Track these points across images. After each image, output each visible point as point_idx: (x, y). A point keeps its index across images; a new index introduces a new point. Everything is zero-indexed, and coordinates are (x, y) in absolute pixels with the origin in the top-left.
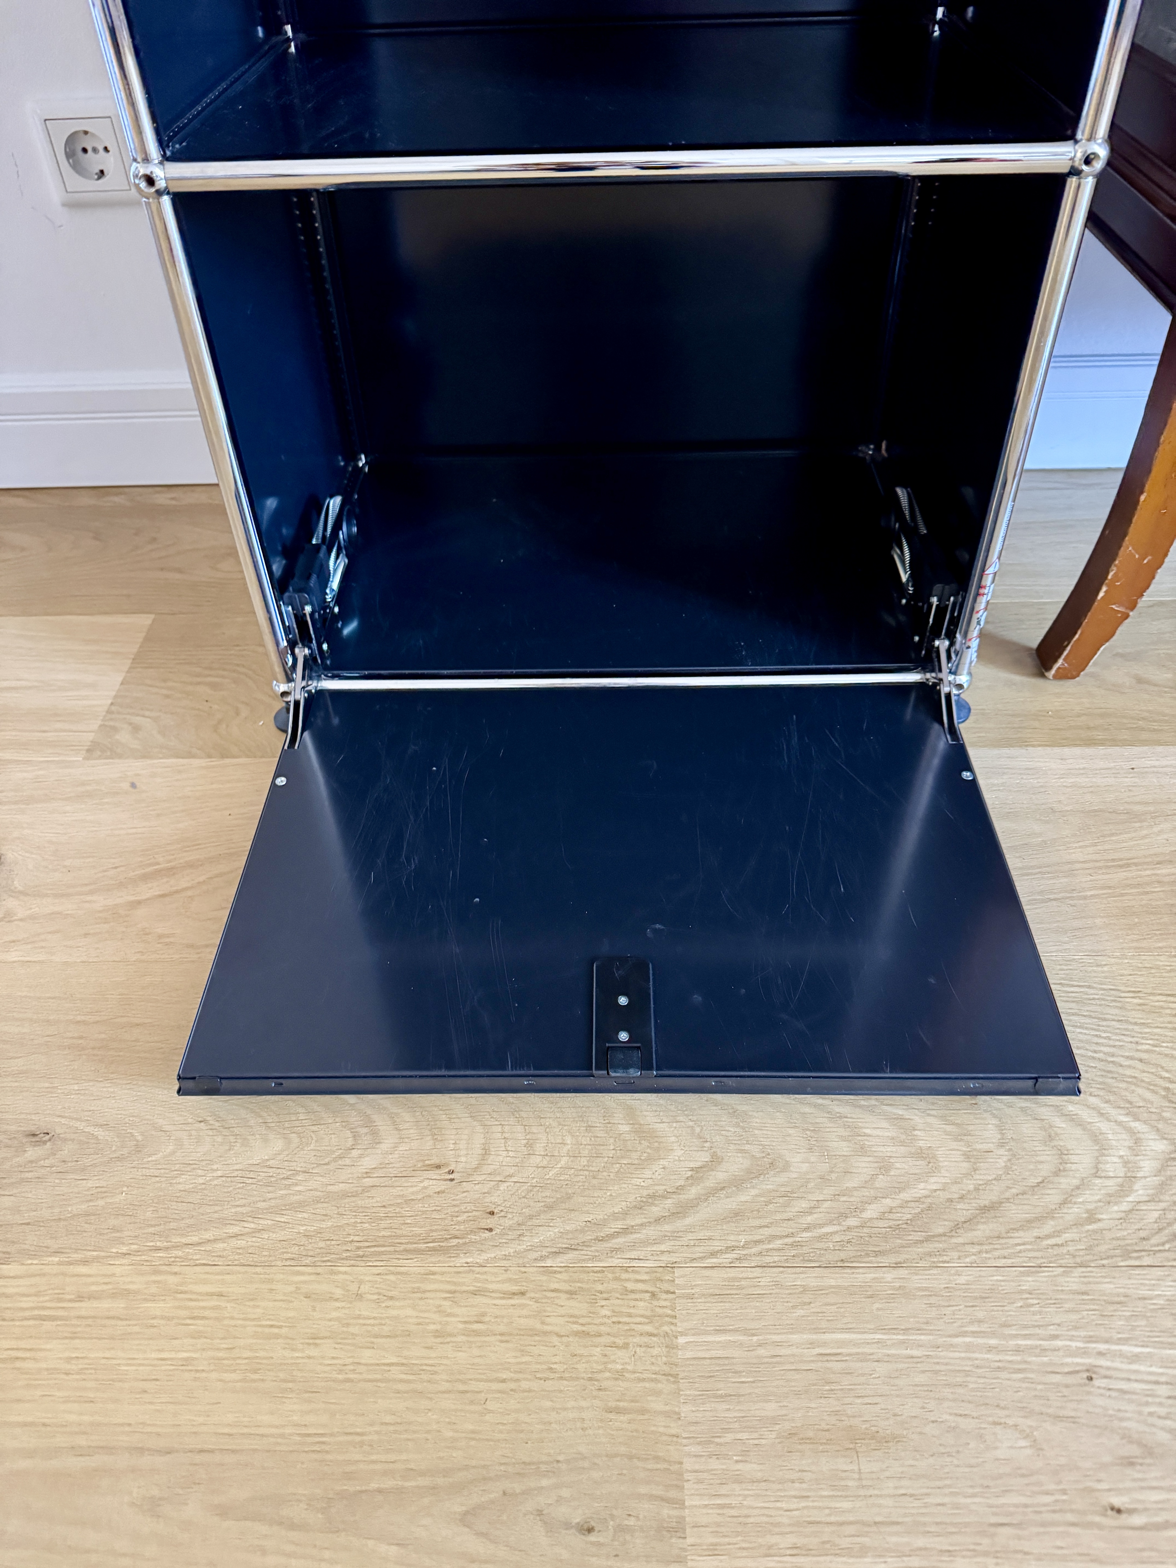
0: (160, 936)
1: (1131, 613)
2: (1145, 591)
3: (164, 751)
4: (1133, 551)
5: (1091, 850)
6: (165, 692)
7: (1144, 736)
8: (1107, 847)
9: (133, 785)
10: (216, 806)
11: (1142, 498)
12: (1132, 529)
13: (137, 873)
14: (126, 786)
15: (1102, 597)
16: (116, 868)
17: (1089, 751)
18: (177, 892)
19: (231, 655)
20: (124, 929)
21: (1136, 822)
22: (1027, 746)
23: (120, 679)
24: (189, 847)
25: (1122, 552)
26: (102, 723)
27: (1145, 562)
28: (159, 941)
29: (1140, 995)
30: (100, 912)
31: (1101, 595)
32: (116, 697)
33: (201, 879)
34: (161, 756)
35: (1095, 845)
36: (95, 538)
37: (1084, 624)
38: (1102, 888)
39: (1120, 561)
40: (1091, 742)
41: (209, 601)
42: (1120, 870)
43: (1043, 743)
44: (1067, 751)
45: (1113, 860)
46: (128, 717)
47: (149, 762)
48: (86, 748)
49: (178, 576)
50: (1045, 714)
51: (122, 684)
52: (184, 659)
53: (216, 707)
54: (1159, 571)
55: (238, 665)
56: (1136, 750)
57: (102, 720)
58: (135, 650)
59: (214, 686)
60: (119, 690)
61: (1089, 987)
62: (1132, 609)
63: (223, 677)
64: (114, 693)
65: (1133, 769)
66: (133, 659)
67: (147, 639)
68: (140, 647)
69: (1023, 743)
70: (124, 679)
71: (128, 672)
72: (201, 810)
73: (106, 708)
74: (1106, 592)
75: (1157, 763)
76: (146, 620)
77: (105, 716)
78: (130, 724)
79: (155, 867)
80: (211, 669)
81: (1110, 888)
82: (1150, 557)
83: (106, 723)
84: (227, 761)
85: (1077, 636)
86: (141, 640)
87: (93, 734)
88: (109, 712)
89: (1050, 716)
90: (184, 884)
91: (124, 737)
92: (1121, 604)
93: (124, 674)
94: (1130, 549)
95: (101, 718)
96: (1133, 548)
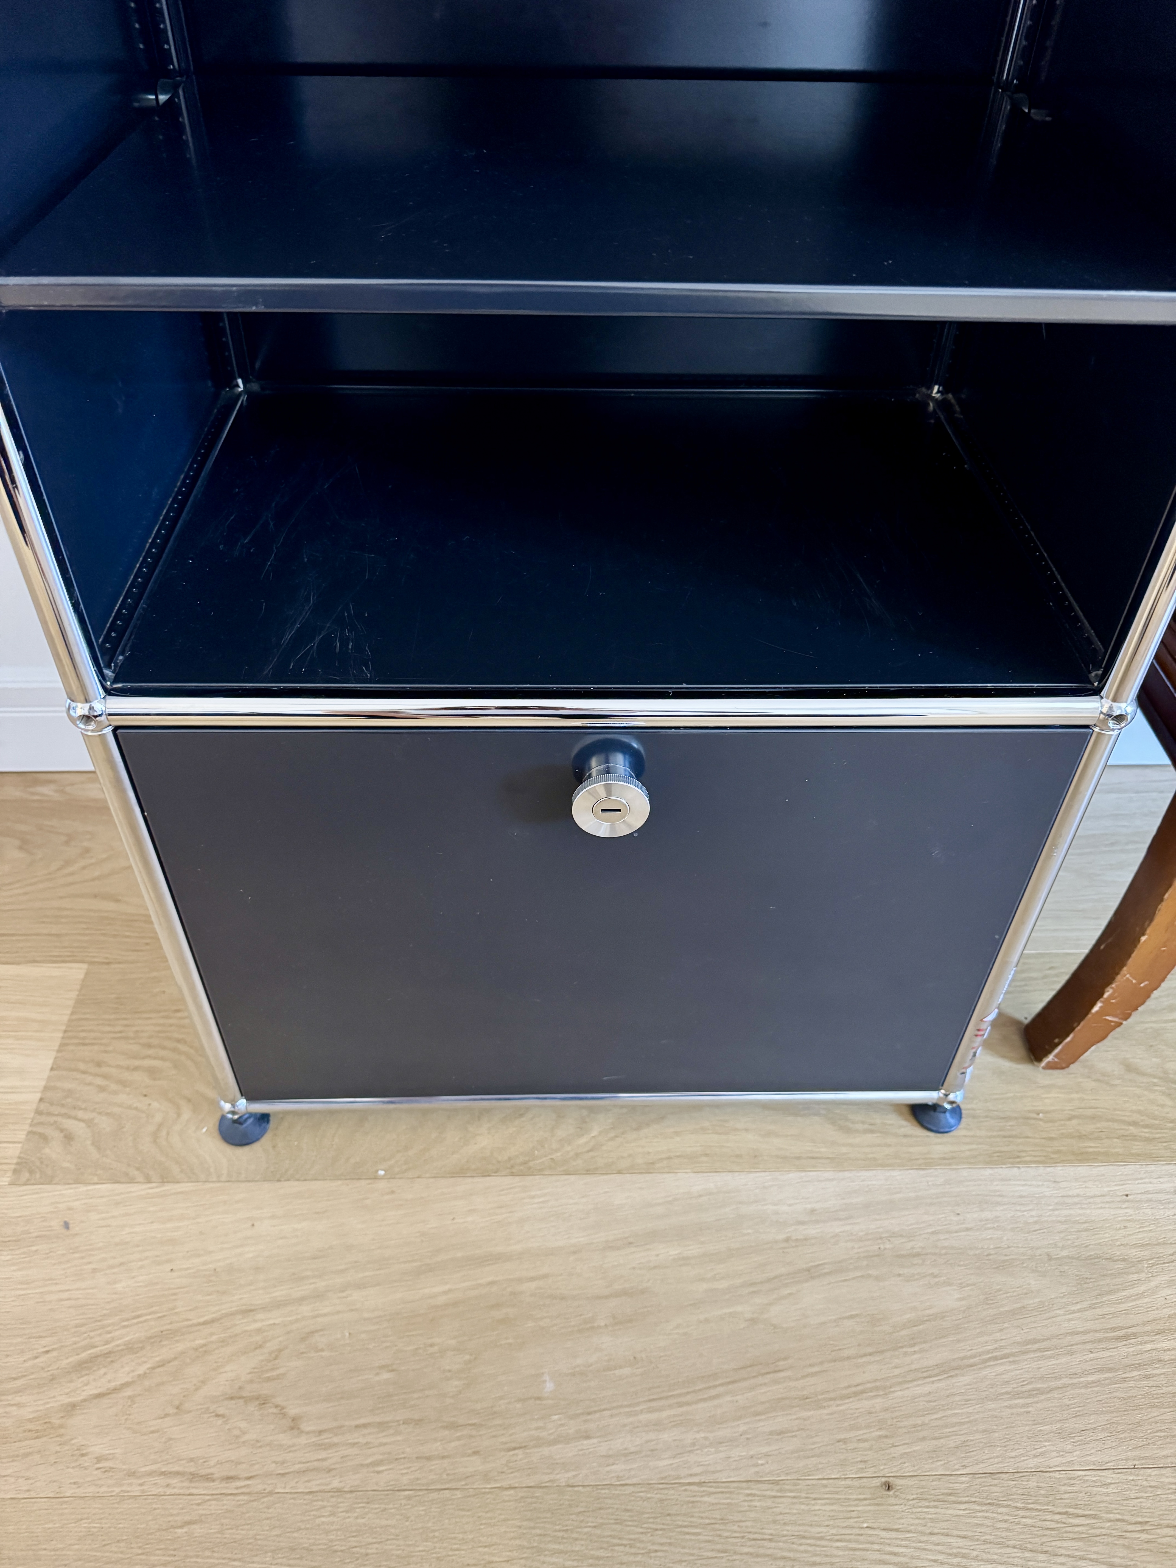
0: (99, 1459)
1: (1124, 1023)
2: (1139, 1006)
3: (99, 1172)
4: (1130, 978)
5: (1089, 1314)
6: (99, 1081)
7: (1137, 1147)
8: (1106, 1310)
9: (67, 1226)
10: (157, 1256)
11: (1143, 939)
12: (1130, 962)
13: (71, 1359)
14: (56, 1224)
15: (1097, 1012)
16: (47, 1352)
17: (1082, 1170)
18: (115, 1390)
19: (171, 1025)
20: (58, 1448)
21: (1133, 1273)
22: (1019, 1163)
23: (50, 1062)
24: (128, 1320)
25: (1119, 978)
26: (31, 1129)
27: (1142, 985)
28: (98, 1466)
29: (1147, 1527)
30: (30, 1421)
31: (1096, 1009)
32: (46, 1088)
33: (141, 1370)
34: (96, 1179)
35: (1091, 1307)
36: (20, 848)
37: (1076, 1029)
38: (1101, 1370)
39: (1116, 986)
40: (1083, 1158)
41: (147, 944)
42: (1120, 1344)
43: (1035, 1159)
44: (1059, 1171)
45: (1113, 1329)
46: (59, 1119)
47: (83, 1188)
48: (13, 1167)
49: (111, 906)
50: (1035, 1116)
51: (52, 1069)
52: (120, 1032)
53: (155, 1105)
54: (1155, 992)
55: (178, 1041)
56: (1131, 1168)
57: (31, 1125)
58: (66, 1018)
59: (152, 1072)
60: (49, 1078)
61: (1094, 1517)
62: (1126, 1019)
63: (163, 1059)
64: (43, 1083)
65: (1127, 1195)
66: (65, 1031)
67: (80, 1002)
68: (73, 1013)
69: (1013, 1159)
70: (54, 1063)
71: (58, 1051)
72: (140, 1263)
73: (34, 1106)
74: (1101, 1007)
75: (1150, 1187)
76: (76, 972)
77: (33, 1119)
78: (62, 1130)
79: (89, 1352)
80: (149, 1046)
81: (1110, 1370)
82: (1146, 983)
83: (35, 1129)
84: (168, 1187)
85: (1068, 1039)
86: (71, 1003)
87: (20, 1145)
88: (38, 1112)
89: (1041, 1120)
90: (123, 1377)
91: (54, 1151)
92: (1114, 1016)
93: (54, 1054)
94: (1128, 976)
95: (29, 1121)
96: (1131, 976)
